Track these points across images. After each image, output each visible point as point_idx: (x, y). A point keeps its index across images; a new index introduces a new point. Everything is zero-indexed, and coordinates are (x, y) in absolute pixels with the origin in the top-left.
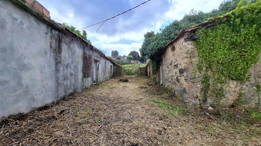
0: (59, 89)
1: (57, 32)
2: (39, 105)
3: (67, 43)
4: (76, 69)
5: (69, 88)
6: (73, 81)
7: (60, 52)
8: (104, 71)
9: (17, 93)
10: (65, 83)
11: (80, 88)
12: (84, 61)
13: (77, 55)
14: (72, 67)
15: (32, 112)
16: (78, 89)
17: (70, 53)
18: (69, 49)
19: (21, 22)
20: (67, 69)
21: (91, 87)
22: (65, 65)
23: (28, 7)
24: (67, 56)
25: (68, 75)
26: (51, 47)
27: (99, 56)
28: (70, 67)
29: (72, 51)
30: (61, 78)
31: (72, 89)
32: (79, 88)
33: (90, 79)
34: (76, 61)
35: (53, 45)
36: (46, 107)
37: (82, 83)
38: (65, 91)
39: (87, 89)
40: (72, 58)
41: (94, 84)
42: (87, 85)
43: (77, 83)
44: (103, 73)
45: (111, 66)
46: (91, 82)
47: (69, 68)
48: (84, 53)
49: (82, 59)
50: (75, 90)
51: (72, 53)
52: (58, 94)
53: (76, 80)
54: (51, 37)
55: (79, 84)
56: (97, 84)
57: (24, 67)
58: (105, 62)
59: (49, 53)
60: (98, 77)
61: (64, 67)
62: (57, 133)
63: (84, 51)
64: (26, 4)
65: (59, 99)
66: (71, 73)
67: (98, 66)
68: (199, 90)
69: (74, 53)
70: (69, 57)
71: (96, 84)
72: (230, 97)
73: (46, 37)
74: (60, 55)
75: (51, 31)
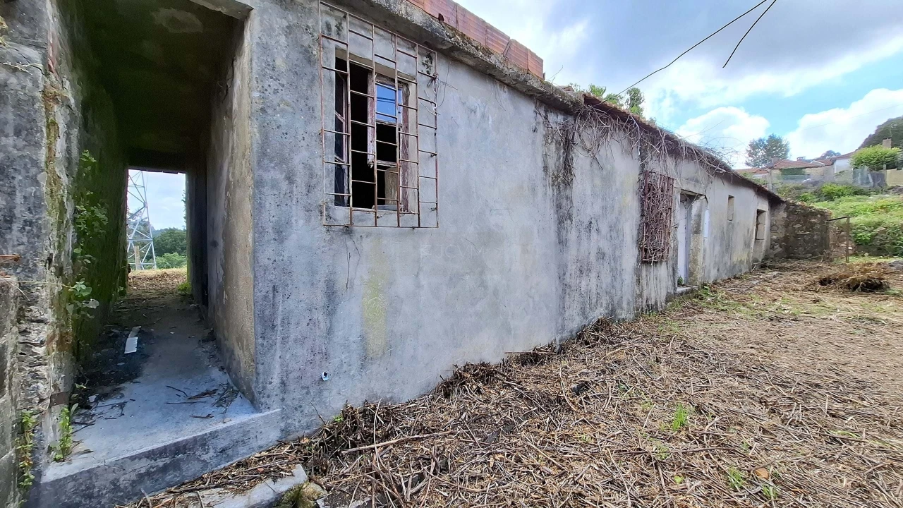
0: (567, 304)
1: (560, 118)
2: (520, 347)
3: (588, 145)
4: (614, 234)
5: (594, 301)
6: (606, 279)
7: (568, 184)
8: (726, 241)
9: (479, 307)
10: (584, 283)
11: (628, 303)
12: (642, 202)
13: (618, 183)
14: (604, 229)
15: (506, 364)
16: (622, 308)
17: (598, 181)
18: (595, 165)
19: (483, 116)
20: (589, 238)
21: (667, 301)
22: (582, 223)
23: (498, 64)
24: (589, 192)
25: (593, 258)
26: (546, 169)
27: (702, 174)
28: (598, 231)
29: (604, 173)
30: (572, 268)
31: (604, 305)
32: (625, 305)
33: (663, 271)
34: (616, 207)
35: (552, 163)
36: (532, 358)
37: (636, 288)
38: (583, 313)
39: (652, 308)
40: (604, 199)
41: (681, 294)
42: (653, 295)
43: (618, 285)
44: (717, 248)
45: (759, 212)
46: (670, 283)
47: (594, 233)
48: (644, 173)
49: (637, 198)
50: (613, 311)
51: (603, 179)
52: (564, 319)
53: (616, 274)
54: (546, 136)
55: (625, 288)
56: (692, 291)
57: (490, 238)
58: (730, 197)
59: (540, 190)
60: (695, 262)
61: (579, 231)
63: (643, 166)
64: (493, 60)
65: (566, 334)
66: (599, 249)
67: (699, 216)
69: (608, 179)
70: (594, 195)
71: (687, 293)
73: (533, 142)
74: (568, 192)
75: (546, 118)
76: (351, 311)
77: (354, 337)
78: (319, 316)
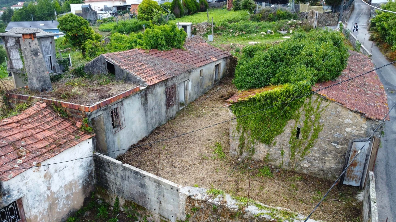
0: (149, 127)
1: (144, 91)
2: (140, 139)
4: (159, 107)
5: (155, 124)
6: (158, 118)
7: (147, 103)
8: (200, 85)
10: (152, 121)
12: (166, 95)
13: (159, 95)
14: (156, 107)
15: (138, 144)
16: (162, 122)
17: (154, 98)
18: (153, 95)
20: (153, 112)
21: (176, 114)
22: (151, 109)
24: (152, 102)
25: (154, 115)
26: (142, 104)
27: (187, 74)
28: (155, 109)
29: (155, 95)
30: (149, 119)
32: (163, 121)
33: (174, 107)
34: (159, 100)
35: (143, 102)
36: (142, 141)
37: (166, 115)
38: (153, 127)
39: (172, 118)
40: (156, 101)
41: (181, 110)
42: (172, 114)
43: (161, 117)
45: (218, 65)
46: (177, 109)
49: (164, 94)
50: (160, 124)
52: (148, 130)
53: (160, 115)
54: (141, 97)
55: (163, 117)
56: (185, 107)
57: (133, 123)
58: (201, 70)
59: (141, 109)
60: (186, 98)
61: (150, 111)
62: (149, 156)
63: (166, 86)
65: (149, 133)
66: (155, 112)
67: (187, 85)
68: (237, 146)
70: (153, 102)
71: (183, 108)
72: (261, 154)
73: (138, 100)
74: (147, 105)
75: (141, 94)
76: (116, 143)
77: (117, 147)
78: (113, 146)
